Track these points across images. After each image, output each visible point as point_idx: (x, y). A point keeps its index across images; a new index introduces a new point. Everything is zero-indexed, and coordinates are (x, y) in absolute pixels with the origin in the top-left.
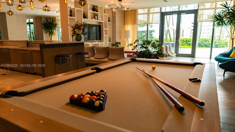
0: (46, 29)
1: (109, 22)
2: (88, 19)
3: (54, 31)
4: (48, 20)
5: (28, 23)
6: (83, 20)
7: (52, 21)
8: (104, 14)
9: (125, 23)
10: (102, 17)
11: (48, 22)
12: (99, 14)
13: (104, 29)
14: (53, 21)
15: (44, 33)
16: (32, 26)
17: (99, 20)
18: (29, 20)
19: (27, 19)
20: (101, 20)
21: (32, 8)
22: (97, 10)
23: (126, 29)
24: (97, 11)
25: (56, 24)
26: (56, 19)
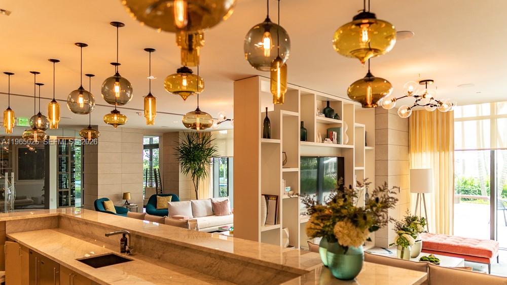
0: (186, 162)
1: (367, 148)
2: (314, 141)
3: (205, 165)
4: (193, 141)
5: (145, 147)
6: (301, 145)
7: (201, 142)
8: (355, 124)
9: (409, 146)
10: (349, 133)
11: (193, 144)
12: (343, 124)
13: (355, 168)
14: (205, 143)
15: (180, 171)
16: (156, 152)
17: (342, 142)
18: (151, 140)
19: (144, 136)
20: (347, 141)
21: (150, 119)
22: (337, 114)
23: (414, 166)
24: (337, 117)
25: (212, 148)
26: (212, 138)
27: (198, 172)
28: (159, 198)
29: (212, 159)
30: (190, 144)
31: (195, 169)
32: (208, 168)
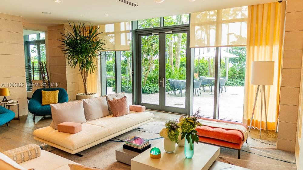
15: (67, 64)
25: (99, 42)
26: (99, 31)
27: (86, 65)
28: (44, 93)
29: (99, 52)
30: (77, 37)
31: (83, 62)
32: (96, 61)
